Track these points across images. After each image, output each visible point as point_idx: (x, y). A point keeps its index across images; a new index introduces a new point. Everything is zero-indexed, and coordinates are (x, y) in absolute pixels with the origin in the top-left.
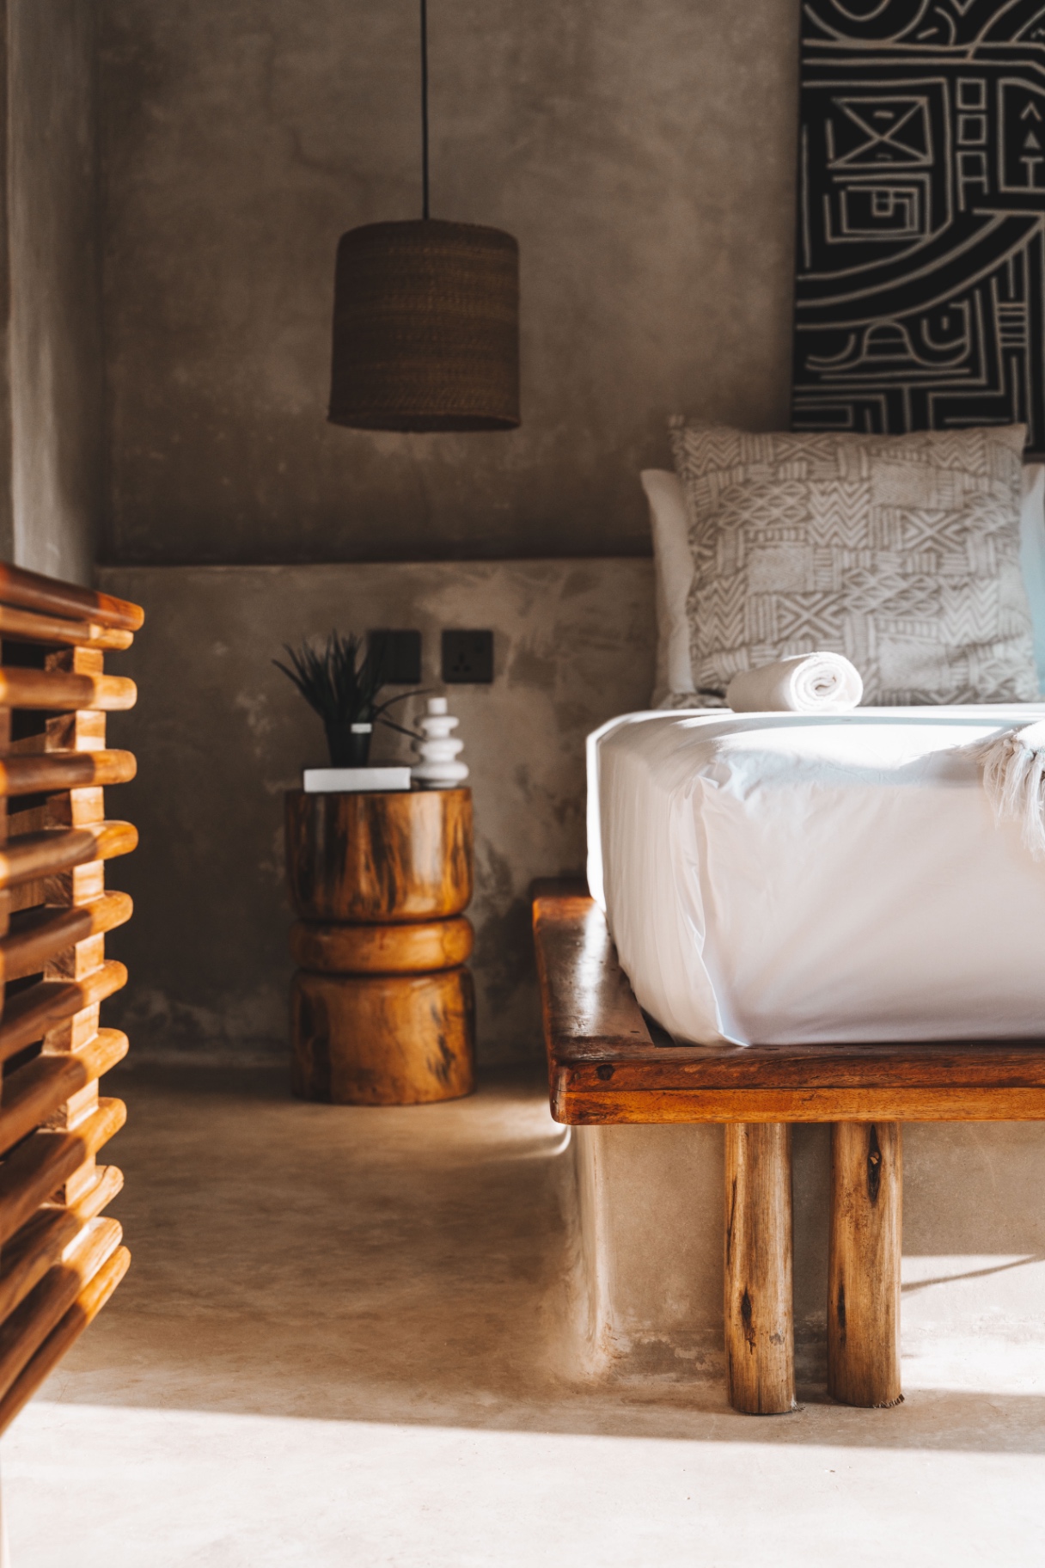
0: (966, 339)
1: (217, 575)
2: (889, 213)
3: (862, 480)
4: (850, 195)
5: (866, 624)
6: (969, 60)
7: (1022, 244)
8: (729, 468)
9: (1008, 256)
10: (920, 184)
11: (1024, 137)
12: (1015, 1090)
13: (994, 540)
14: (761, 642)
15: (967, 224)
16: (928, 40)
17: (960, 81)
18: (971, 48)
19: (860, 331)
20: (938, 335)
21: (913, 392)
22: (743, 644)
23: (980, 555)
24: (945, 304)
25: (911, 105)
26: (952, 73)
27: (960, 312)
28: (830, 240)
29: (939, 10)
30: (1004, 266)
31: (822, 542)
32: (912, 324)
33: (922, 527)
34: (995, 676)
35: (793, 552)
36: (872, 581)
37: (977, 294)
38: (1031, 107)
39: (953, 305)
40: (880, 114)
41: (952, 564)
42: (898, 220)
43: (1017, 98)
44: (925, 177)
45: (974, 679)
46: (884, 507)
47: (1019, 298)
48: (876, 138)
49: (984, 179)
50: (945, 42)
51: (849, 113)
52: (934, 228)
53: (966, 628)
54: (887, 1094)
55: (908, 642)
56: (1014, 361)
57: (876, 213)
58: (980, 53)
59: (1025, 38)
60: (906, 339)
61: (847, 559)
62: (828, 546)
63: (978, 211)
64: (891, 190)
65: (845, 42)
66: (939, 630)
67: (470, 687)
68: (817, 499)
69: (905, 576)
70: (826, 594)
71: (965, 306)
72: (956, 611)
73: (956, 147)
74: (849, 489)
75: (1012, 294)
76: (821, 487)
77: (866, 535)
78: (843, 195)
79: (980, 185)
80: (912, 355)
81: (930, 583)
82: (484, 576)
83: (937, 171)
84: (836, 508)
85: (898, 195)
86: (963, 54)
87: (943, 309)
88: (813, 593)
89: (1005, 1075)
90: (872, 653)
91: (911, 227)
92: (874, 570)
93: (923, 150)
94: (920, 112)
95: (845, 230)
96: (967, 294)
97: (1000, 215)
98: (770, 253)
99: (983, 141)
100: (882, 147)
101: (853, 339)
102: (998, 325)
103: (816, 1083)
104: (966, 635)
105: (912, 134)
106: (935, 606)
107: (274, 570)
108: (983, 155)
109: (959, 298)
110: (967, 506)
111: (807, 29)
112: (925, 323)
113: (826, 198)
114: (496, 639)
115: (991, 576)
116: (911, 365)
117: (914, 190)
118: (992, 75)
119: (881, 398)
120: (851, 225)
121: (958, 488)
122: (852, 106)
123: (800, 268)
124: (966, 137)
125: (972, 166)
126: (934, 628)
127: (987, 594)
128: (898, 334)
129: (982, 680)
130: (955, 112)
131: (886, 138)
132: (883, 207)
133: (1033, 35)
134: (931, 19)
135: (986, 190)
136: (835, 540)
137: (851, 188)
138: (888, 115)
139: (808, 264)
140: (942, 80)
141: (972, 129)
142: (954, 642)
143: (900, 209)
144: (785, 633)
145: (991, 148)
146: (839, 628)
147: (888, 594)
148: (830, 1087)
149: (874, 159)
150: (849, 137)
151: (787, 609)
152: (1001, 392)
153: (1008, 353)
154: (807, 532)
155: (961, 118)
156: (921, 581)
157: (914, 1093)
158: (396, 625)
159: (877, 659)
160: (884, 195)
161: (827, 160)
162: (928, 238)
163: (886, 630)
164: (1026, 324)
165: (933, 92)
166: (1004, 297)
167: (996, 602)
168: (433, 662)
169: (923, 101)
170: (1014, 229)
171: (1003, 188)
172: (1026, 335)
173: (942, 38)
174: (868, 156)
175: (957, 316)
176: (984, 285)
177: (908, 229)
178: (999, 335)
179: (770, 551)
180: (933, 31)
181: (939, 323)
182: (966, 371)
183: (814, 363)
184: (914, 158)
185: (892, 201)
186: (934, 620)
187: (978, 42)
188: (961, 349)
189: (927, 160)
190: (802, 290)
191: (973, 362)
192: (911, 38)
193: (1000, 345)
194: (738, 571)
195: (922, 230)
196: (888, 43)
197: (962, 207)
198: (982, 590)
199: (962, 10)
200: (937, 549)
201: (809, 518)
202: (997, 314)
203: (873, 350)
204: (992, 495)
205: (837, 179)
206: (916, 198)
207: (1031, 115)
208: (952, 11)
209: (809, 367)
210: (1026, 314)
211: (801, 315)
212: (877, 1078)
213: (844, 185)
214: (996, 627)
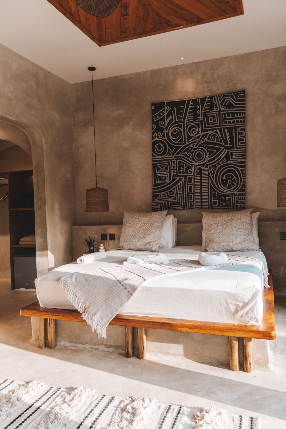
0: (174, 195)
1: (85, 227)
2: (164, 179)
3: (141, 220)
4: (159, 177)
5: (136, 239)
6: (173, 158)
7: (181, 182)
8: (127, 218)
9: (179, 183)
10: (168, 175)
11: (181, 167)
12: (59, 316)
13: (156, 228)
14: (124, 241)
15: (174, 180)
16: (168, 156)
17: (172, 161)
18: (174, 156)
19: (160, 194)
20: (170, 194)
21: (167, 202)
22: (123, 242)
23: (153, 230)
24: (171, 190)
25: (166, 164)
26: (171, 160)
27: (173, 191)
28: (156, 183)
29: (169, 152)
30: (179, 185)
31: (134, 228)
32: (167, 193)
33: (147, 226)
34: (150, 247)
35: (130, 230)
36: (139, 234)
37: (175, 189)
38: (182, 164)
39: (172, 190)
40: (162, 166)
41: (149, 231)
42: (165, 180)
43: (180, 163)
44: (168, 174)
45: (147, 247)
46: (143, 223)
47: (181, 189)
48: (162, 169)
49: (176, 174)
50: (170, 156)
51: (158, 166)
52: (169, 180)
53: (149, 240)
54: (48, 316)
55: (141, 242)
56: (180, 197)
57: (162, 179)
58: (175, 157)
59: (181, 154)
60: (166, 195)
61: (136, 231)
62: (135, 229)
63: (175, 178)
64: (164, 176)
65: (158, 157)
66: (145, 240)
67: (113, 241)
68: (135, 222)
69: (143, 233)
70: (133, 235)
71: (174, 190)
72: (148, 238)
73: (172, 170)
74: (139, 221)
75: (180, 189)
76: (136, 221)
77: (139, 227)
78: (158, 176)
79: (175, 174)
80: (167, 197)
81: (146, 234)
82: (114, 227)
83: (170, 173)
84: (137, 224)
85: (165, 176)
86: (173, 157)
87: (171, 191)
88: (131, 235)
89: (58, 315)
90: (136, 243)
91: (167, 180)
92: (139, 232)
93: (168, 170)
94: (167, 165)
95: (158, 181)
96: (174, 189)
97: (178, 178)
98: (150, 184)
99: (175, 169)
100: (163, 170)
101: (160, 195)
102: (178, 193)
103: (41, 314)
104: (149, 241)
105: (166, 168)
106: (145, 237)
107: (91, 226)
108: (176, 170)
109: (173, 189)
110: (153, 223)
111: (153, 156)
112: (169, 193)
113: (156, 177)
114: (115, 235)
115: (154, 233)
116: (167, 198)
117: (167, 176)
118: (176, 160)
119: (163, 203)
120: (159, 181)
121: (153, 221)
122: (159, 165)
123: (153, 187)
124: (173, 168)
125: (174, 172)
126: (144, 240)
127: (152, 236)
128: (165, 194)
129: (148, 247)
130: (172, 165)
131: (163, 169)
132: (163, 178)
133: (182, 154)
134: (168, 153)
135: (176, 175)
136: (136, 228)
137: (159, 176)
138: (163, 166)
139: (154, 186)
140: (170, 161)
141: (174, 167)
142: (147, 242)
143: (165, 178)
144: (127, 241)
145: (177, 169)
146: (133, 240)
147: (140, 235)
148: (43, 314)
149: (162, 172)
150: (158, 169)
151: (128, 237)
152: (179, 202)
153: (179, 196)
154: (133, 227)
155: (173, 166)
156: (145, 234)
157: (50, 316)
158: (104, 233)
159: (136, 244)
160: (163, 176)
161: (156, 172)
162: (169, 182)
163: (138, 240)
164: (182, 193)
165: (169, 163)
166: (179, 189)
167: (154, 236)
168: (108, 237)
169: (168, 164)
170: (180, 180)
171: (178, 175)
172: (182, 194)
173: (170, 155)
174: (161, 171)
175: (173, 192)
176: (176, 187)
177: (166, 181)
178: (178, 194)
179: (128, 229)
180: (169, 154)
181: (171, 193)
182: (174, 199)
183: (155, 198)
184: (167, 171)
185: (164, 177)
186: (145, 239)
187: (175, 156)
188: (173, 196)
189: (168, 171)
190: (154, 189)
191: (175, 198)
192: (166, 156)
193: (178, 195)
194: (124, 232)
195: (168, 181)
196: (163, 157)
197: (173, 178)
198: (152, 235)
199: (172, 152)
200: (148, 229)
201: (133, 225)
202: (178, 191)
203: (162, 197)
204: (158, 221)
205: (157, 175)
206: (167, 177)
207: (182, 165)
208: (171, 152)
209: (154, 199)
210: (182, 191)
211: (153, 192)
212: (47, 314)
213: (158, 175)
214: (153, 240)
